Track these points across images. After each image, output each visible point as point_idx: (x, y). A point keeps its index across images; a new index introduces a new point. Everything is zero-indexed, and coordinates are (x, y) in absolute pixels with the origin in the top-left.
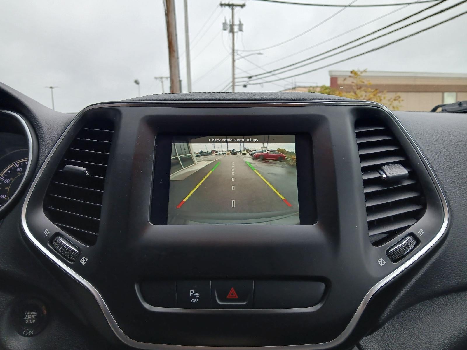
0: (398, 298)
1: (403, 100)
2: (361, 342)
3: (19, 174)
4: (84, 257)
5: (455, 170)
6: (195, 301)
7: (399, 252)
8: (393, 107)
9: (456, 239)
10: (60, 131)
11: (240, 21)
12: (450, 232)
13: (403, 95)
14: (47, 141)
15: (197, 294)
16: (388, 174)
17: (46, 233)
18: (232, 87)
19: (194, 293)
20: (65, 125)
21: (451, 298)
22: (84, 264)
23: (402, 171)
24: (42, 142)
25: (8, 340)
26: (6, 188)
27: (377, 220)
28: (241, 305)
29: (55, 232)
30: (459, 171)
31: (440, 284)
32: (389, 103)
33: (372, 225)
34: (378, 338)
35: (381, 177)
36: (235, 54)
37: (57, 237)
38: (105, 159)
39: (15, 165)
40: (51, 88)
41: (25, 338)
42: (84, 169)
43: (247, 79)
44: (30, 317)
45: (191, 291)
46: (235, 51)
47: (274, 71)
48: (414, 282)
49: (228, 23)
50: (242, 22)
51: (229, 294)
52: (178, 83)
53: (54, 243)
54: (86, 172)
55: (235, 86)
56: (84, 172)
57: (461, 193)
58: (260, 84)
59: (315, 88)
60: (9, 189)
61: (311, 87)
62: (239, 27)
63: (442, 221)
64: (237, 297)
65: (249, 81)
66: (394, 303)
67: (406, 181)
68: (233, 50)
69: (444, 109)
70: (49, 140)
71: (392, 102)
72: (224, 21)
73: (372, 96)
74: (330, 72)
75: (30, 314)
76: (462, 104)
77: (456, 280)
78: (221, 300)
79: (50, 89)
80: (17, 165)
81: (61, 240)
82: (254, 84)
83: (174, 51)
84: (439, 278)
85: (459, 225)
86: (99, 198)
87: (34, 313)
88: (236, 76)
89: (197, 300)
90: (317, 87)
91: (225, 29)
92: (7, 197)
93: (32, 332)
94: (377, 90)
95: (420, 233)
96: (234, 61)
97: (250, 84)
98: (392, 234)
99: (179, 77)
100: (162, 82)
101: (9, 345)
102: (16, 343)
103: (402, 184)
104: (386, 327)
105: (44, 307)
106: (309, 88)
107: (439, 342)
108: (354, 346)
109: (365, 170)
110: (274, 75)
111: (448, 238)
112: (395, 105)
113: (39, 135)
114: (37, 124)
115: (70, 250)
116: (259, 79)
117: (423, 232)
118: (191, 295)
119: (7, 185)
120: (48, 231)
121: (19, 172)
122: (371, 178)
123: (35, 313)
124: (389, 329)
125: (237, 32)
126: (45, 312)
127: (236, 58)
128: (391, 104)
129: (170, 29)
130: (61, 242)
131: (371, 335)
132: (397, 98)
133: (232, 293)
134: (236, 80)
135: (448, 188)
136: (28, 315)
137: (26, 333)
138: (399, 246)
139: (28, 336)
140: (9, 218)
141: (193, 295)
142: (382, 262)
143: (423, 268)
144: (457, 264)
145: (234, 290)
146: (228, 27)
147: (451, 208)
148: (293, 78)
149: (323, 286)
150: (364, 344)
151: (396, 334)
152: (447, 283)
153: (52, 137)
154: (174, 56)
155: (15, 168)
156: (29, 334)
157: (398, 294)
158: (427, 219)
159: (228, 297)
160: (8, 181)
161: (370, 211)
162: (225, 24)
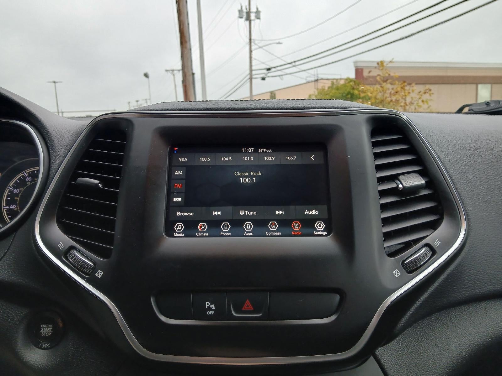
0: (413, 309)
1: (433, 94)
2: (377, 352)
3: (29, 184)
4: (99, 271)
5: (474, 178)
6: (211, 313)
7: (414, 263)
8: (423, 101)
9: (473, 249)
10: (71, 141)
11: (257, 8)
12: (468, 242)
13: (434, 88)
14: (58, 152)
15: (213, 307)
16: (405, 185)
17: (61, 247)
18: (249, 80)
19: (210, 305)
20: (76, 134)
21: (469, 308)
22: (99, 277)
23: (419, 181)
24: (53, 153)
25: (25, 352)
26: (16, 198)
27: (394, 231)
28: (257, 316)
29: (69, 246)
30: (478, 180)
31: (456, 294)
32: (418, 97)
33: (388, 236)
34: (394, 348)
35: (398, 187)
36: (253, 44)
37: (72, 250)
38: (118, 171)
39: (24, 174)
40: (55, 82)
41: (42, 351)
42: (97, 182)
43: (265, 71)
44: (46, 330)
45: (207, 303)
46: (252, 41)
47: (294, 62)
48: (430, 293)
49: (245, 10)
50: (259, 9)
51: (245, 305)
52: (191, 77)
53: (68, 256)
54: (99, 184)
55: (253, 78)
56: (97, 185)
57: (480, 202)
58: (279, 76)
59: (339, 80)
60: (19, 199)
61: (334, 79)
62: (256, 14)
63: (459, 232)
64: (252, 309)
65: (268, 73)
66: (409, 313)
67: (423, 190)
68: (250, 40)
69: (470, 109)
70: (60, 151)
71: (421, 95)
72: (240, 8)
73: (399, 89)
74: (355, 62)
75: (45, 327)
76: (489, 104)
77: (473, 291)
78: (236, 312)
79: (53, 84)
80: (26, 174)
81: (76, 254)
82: (272, 77)
83: (186, 42)
84: (455, 289)
85: (477, 234)
86: (113, 211)
87: (49, 326)
88: (253, 68)
89: (213, 312)
90: (341, 79)
91: (241, 17)
92: (16, 207)
93: (48, 345)
94: (404, 82)
95: (437, 244)
96: (251, 51)
97: (269, 77)
98: (408, 245)
99: (192, 70)
100: (174, 75)
101: (27, 358)
102: (33, 356)
103: (418, 194)
104: (402, 337)
105: (59, 319)
106: (332, 80)
107: (456, 351)
108: (370, 356)
109: (381, 180)
110: (294, 66)
111: (465, 248)
112: (425, 100)
113: (49, 146)
114: (47, 134)
115: (85, 263)
116: (278, 70)
117: (440, 243)
118: (206, 307)
119: (17, 195)
120: (62, 244)
121: (28, 181)
122: (387, 188)
123: (51, 326)
124: (405, 339)
125: (254, 20)
126: (61, 325)
127: (253, 48)
128: (420, 98)
129: (182, 18)
130: (76, 256)
131: (388, 345)
132: (427, 91)
133: (248, 305)
134: (254, 72)
135: (466, 197)
136: (44, 327)
137: (42, 345)
138: (415, 256)
139: (44, 349)
140: (21, 231)
141: (209, 307)
142: (397, 273)
143: (439, 278)
144: (475, 274)
145: (249, 303)
146: (245, 15)
147: (468, 218)
148: (315, 69)
149: (337, 297)
150: (380, 354)
151: (412, 344)
152: (463, 294)
153: (62, 148)
154: (186, 48)
155: (25, 178)
156: (46, 347)
157: (413, 305)
158: (444, 228)
159: (243, 309)
160: (18, 191)
161: (386, 222)
162: (241, 11)
